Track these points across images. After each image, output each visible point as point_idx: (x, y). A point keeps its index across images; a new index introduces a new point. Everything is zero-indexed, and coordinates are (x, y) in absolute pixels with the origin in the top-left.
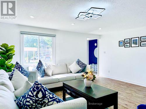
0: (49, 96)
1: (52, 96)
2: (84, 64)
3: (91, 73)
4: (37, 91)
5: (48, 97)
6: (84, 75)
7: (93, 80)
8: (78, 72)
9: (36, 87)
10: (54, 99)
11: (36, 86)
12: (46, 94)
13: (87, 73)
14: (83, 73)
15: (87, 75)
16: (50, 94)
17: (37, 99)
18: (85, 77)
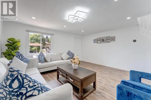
0: (29, 84)
1: (33, 84)
2: (72, 54)
3: (77, 59)
4: (11, 80)
5: (27, 86)
6: (72, 60)
7: (78, 64)
8: (68, 59)
9: (9, 75)
10: (34, 87)
11: (10, 73)
12: (23, 83)
13: (74, 59)
14: (71, 60)
15: (74, 61)
16: (30, 82)
17: (11, 90)
18: (73, 62)
